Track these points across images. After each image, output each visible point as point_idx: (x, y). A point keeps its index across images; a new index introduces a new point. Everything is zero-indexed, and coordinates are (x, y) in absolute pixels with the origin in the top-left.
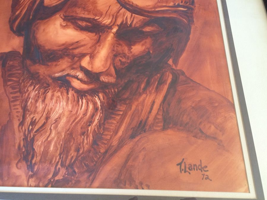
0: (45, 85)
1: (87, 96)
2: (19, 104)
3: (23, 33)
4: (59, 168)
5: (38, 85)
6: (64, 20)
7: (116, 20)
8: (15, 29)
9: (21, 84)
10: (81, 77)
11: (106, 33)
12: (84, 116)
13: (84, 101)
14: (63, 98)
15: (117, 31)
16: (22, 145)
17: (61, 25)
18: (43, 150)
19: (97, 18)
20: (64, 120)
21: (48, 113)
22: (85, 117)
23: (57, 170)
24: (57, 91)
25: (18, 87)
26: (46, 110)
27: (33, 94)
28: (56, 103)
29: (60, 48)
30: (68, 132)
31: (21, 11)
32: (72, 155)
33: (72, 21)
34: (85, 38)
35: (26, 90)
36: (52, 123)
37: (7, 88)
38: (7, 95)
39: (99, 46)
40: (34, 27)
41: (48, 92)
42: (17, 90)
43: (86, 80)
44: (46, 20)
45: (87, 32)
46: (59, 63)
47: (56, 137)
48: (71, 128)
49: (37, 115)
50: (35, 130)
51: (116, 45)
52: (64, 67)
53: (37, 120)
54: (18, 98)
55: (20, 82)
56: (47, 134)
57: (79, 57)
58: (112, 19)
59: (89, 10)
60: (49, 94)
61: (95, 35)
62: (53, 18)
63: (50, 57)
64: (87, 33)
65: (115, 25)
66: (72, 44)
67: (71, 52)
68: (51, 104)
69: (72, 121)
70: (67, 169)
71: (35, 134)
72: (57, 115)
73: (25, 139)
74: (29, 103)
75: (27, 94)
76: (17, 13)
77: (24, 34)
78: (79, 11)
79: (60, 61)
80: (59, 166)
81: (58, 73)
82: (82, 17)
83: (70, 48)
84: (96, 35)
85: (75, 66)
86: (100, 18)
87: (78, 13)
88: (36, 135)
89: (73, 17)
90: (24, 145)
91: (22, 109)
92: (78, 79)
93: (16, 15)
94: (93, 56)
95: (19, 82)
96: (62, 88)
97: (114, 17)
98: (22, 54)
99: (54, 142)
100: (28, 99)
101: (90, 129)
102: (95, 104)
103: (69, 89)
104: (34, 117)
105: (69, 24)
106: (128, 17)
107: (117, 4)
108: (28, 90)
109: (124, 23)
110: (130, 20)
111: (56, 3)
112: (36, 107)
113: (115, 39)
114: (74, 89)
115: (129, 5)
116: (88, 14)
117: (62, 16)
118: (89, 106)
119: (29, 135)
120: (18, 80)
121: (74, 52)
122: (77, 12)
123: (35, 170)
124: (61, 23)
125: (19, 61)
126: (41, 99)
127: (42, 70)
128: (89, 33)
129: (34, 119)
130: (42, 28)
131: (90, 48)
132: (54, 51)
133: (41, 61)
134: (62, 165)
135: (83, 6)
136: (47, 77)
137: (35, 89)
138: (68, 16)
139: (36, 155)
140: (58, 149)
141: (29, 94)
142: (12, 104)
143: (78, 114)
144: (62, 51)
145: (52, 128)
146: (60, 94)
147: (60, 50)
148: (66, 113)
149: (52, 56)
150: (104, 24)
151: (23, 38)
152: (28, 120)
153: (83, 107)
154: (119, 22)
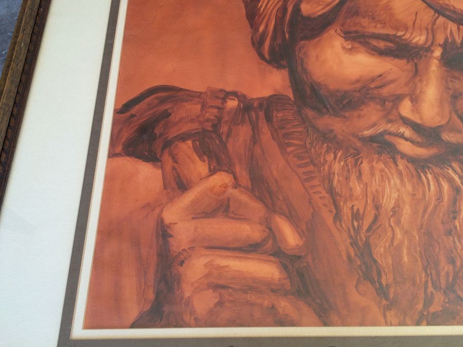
0: (352, 151)
1: (432, 168)
2: (319, 184)
3: (284, 63)
4: (432, 293)
5: (339, 151)
6: (346, 39)
7: (434, 36)
8: (267, 56)
9: (310, 150)
10: (409, 136)
11: (423, 58)
12: (439, 202)
13: (430, 176)
14: (390, 172)
15: (442, 54)
16: (353, 254)
17: (344, 48)
18: (392, 262)
19: (400, 34)
20: (407, 211)
21: (374, 198)
22: (441, 204)
23: (430, 295)
24: (375, 161)
25: (307, 155)
26: (369, 195)
27: (337, 167)
28: (383, 180)
29: (354, 86)
30: (423, 231)
31: (267, 26)
32: (446, 269)
33: (360, 40)
34: (391, 69)
35: (322, 161)
36: (389, 216)
37: (289, 158)
38: (292, 169)
39: (421, 81)
40: (299, 52)
41: (362, 163)
42: (308, 160)
43: (419, 140)
44: (316, 40)
45: (392, 58)
46: (362, 113)
47: (406, 240)
48: (425, 223)
49: (356, 202)
50: (365, 228)
51: (449, 79)
52: (374, 118)
53: (361, 211)
54: (313, 175)
55: (308, 146)
56: (389, 234)
57: (393, 101)
58: (427, 36)
59: (382, 21)
60: (365, 166)
61: (406, 63)
62: (326, 35)
63: (344, 103)
64: (393, 60)
65: (436, 45)
66: (373, 80)
67: (375, 92)
68: (374, 183)
69: (421, 211)
70: (445, 292)
71: (368, 234)
72: (393, 202)
73: (354, 243)
74: (335, 182)
75: (326, 167)
76: (261, 29)
77: (287, 65)
78: (365, 22)
79: (363, 110)
80: (430, 289)
81: (368, 130)
82: (374, 33)
83: (372, 86)
84: (408, 62)
85: (392, 117)
86: (405, 34)
87: (364, 27)
88: (369, 236)
89: (359, 34)
90: (356, 255)
91: (327, 193)
92: (407, 139)
93: (259, 33)
94: (416, 100)
95: (306, 147)
96: (383, 154)
97: (430, 31)
98: (293, 99)
99: (405, 247)
100: (332, 175)
101: (457, 224)
102: (451, 181)
103: (396, 156)
104: (353, 206)
105: (356, 45)
106: (453, 31)
107: (428, 10)
108: (326, 161)
109: (450, 41)
110: (459, 36)
111: (323, 9)
112: (351, 189)
113: (444, 69)
114: (403, 156)
115: (449, 10)
116: (384, 28)
117: (339, 31)
118: (442, 185)
119: (358, 236)
120: (303, 143)
121: (381, 92)
122: (364, 25)
123: (391, 296)
124: (342, 44)
125: (292, 111)
126: (353, 175)
127: (337, 125)
128: (396, 60)
129: (355, 208)
130: (313, 53)
131: (406, 84)
132: (346, 92)
133: (331, 111)
134: (435, 287)
135: (371, 14)
136: (351, 138)
137: (338, 157)
138: (350, 33)
139: (384, 271)
140: (417, 260)
141: (330, 167)
142: (307, 184)
143: (427, 199)
144: (359, 91)
145: (392, 224)
146: (383, 166)
147: (355, 91)
148: (407, 198)
149: (346, 101)
150: (416, 43)
151: (287, 73)
152: (345, 211)
153: (432, 187)
154: (440, 39)
